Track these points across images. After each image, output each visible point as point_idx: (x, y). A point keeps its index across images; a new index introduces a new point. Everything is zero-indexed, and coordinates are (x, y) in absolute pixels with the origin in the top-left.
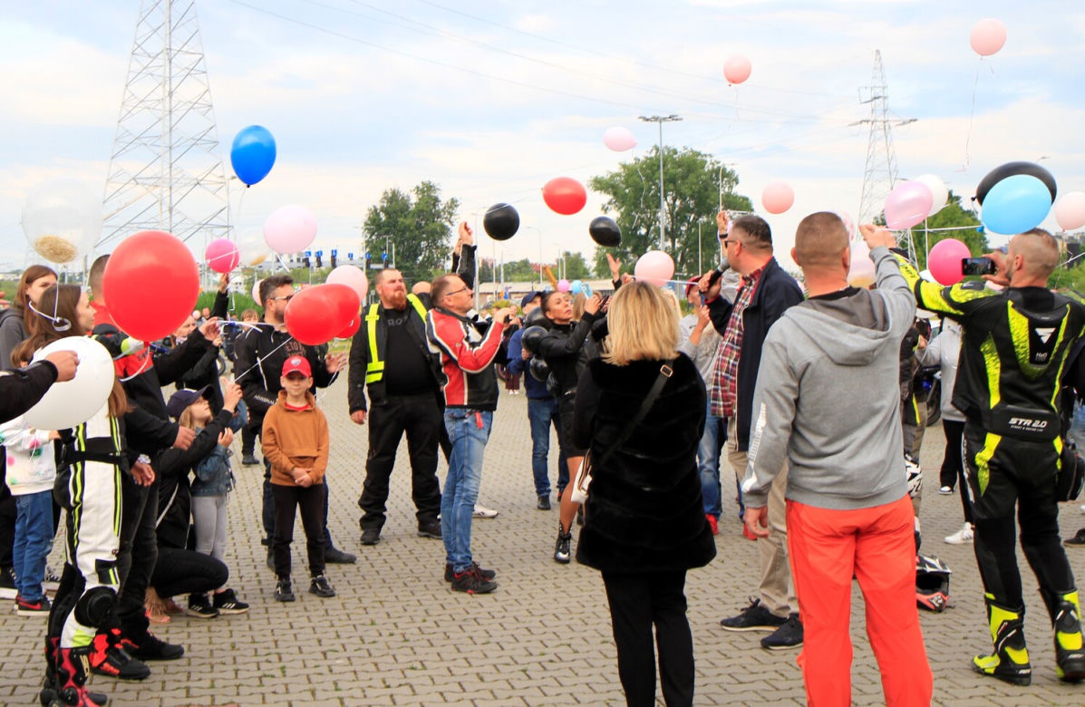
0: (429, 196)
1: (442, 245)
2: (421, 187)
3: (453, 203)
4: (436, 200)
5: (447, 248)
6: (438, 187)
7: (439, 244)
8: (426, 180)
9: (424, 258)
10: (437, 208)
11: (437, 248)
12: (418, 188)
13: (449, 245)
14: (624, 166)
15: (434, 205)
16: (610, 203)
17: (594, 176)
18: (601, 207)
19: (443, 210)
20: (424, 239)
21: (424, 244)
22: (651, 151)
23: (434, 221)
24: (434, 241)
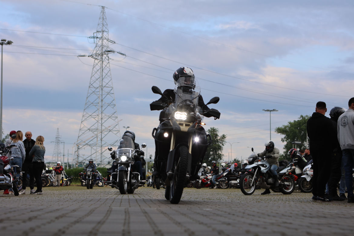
0: (214, 134)
1: (219, 154)
2: (210, 129)
3: (224, 137)
4: (217, 135)
5: (221, 155)
6: (217, 130)
7: (218, 153)
8: (212, 127)
9: (211, 158)
10: (217, 139)
11: (217, 155)
12: (209, 130)
13: (222, 154)
14: (290, 123)
15: (216, 137)
16: (285, 138)
17: (278, 127)
18: (281, 140)
19: (219, 139)
20: (211, 151)
21: (211, 153)
22: (300, 118)
23: (215, 144)
24: (216, 152)
